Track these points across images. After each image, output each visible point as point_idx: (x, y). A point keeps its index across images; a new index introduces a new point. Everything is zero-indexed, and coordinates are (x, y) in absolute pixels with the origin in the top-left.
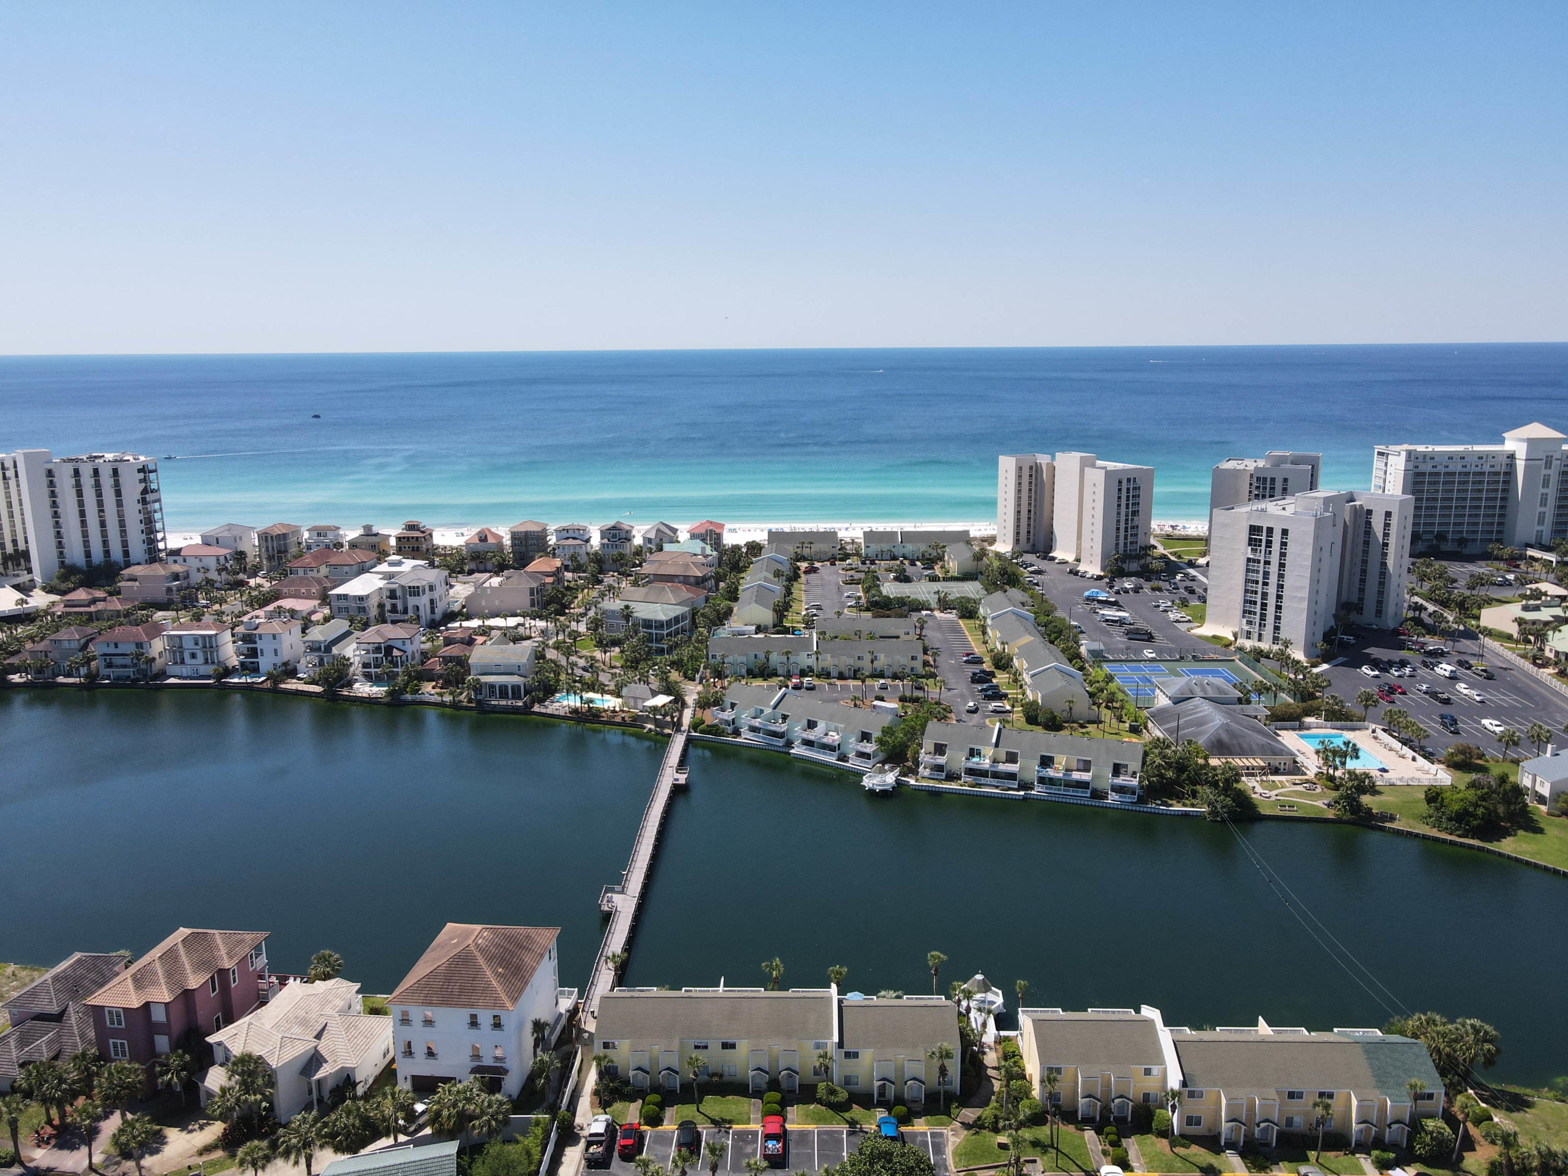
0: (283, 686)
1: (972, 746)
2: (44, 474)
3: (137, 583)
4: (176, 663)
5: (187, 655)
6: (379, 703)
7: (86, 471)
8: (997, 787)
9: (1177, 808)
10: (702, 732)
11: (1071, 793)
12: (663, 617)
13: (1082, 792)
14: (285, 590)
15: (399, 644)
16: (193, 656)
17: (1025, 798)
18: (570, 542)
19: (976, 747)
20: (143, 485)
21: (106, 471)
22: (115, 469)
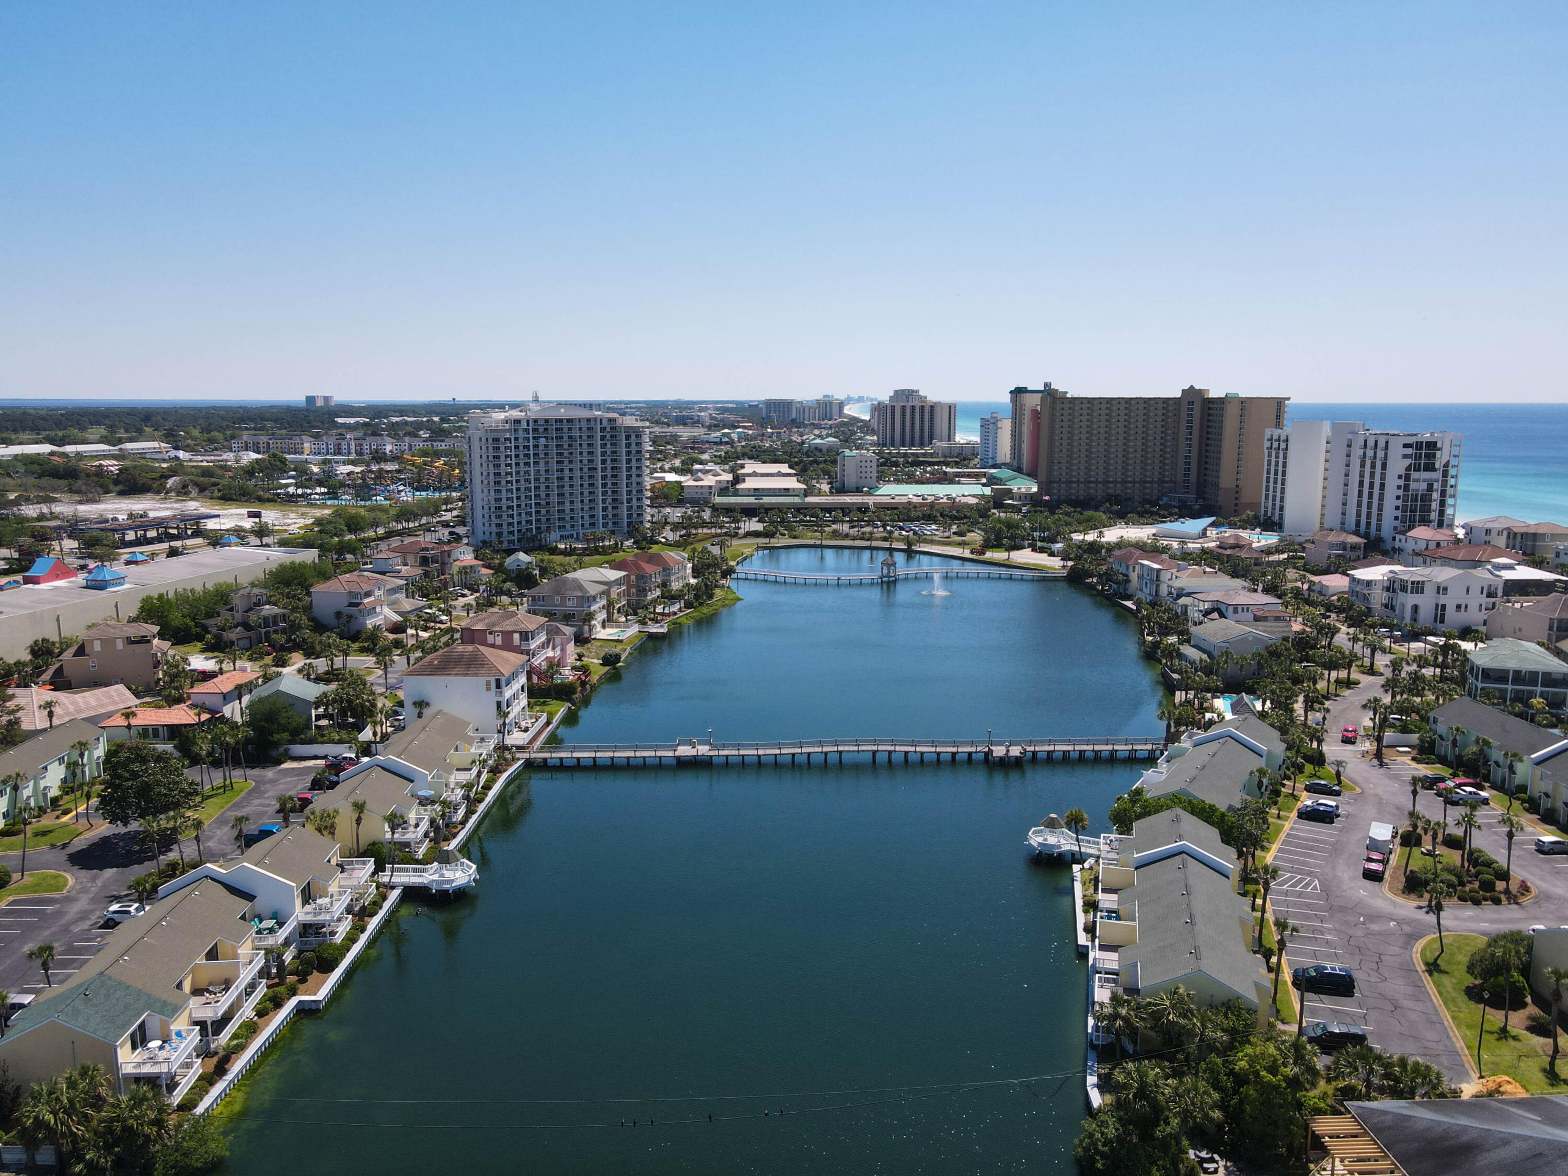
2: (1346, 443)
3: (1314, 546)
20: (1410, 461)
21: (1382, 444)
22: (1387, 443)
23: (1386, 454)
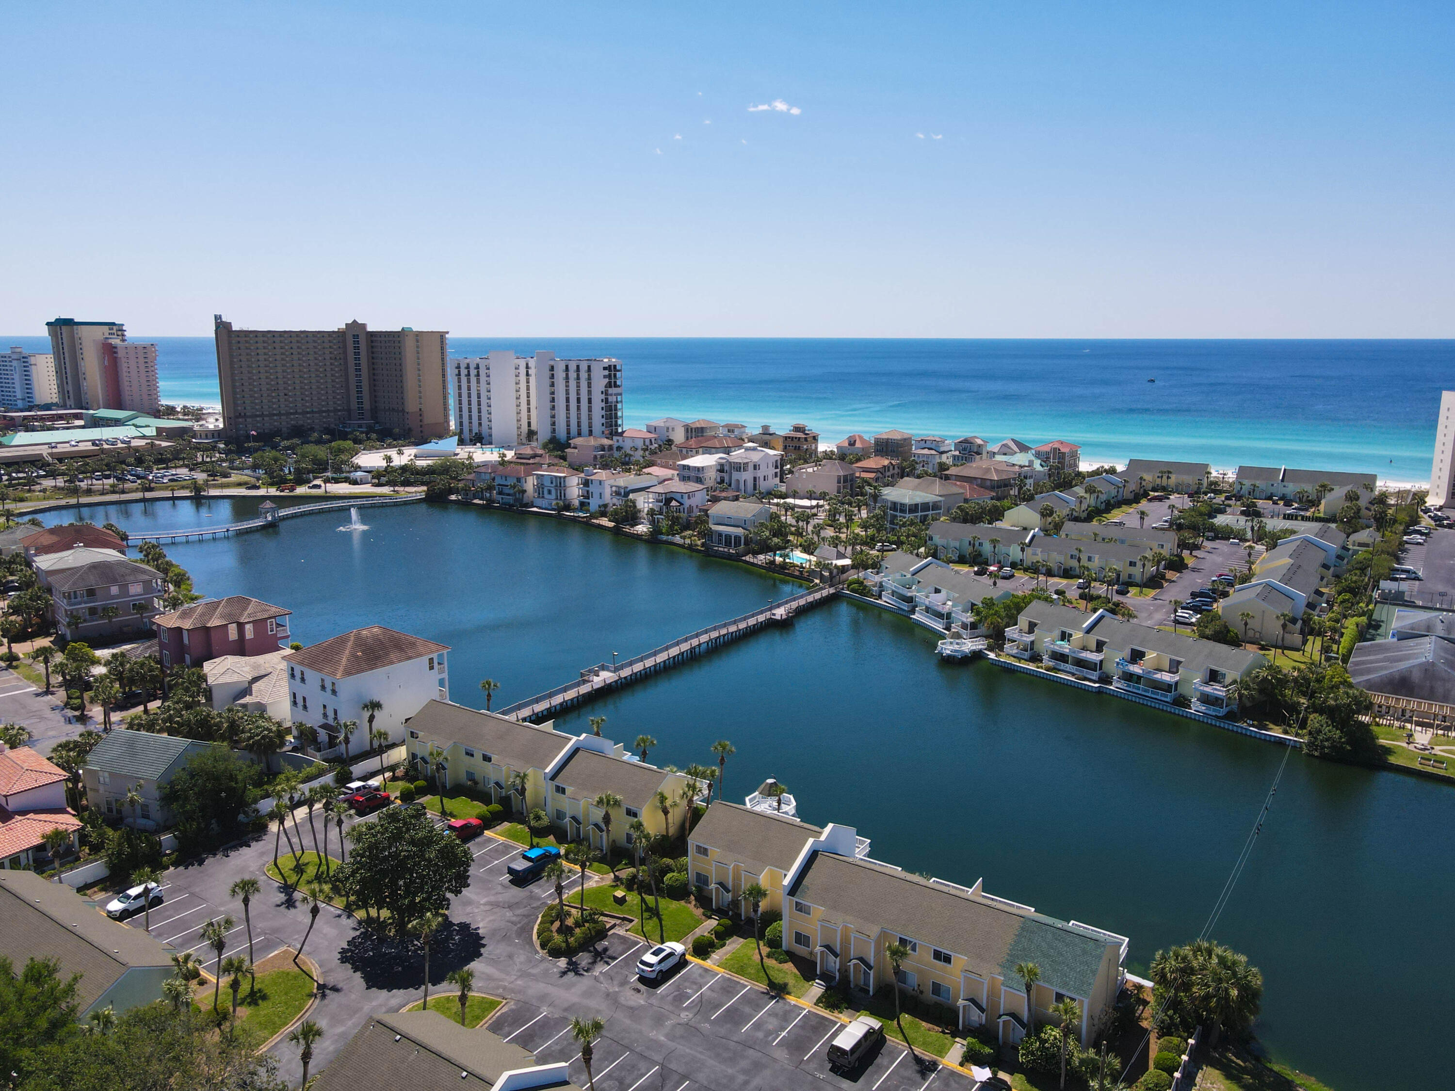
0: (595, 521)
1: (1064, 629)
2: (548, 368)
3: (576, 451)
4: (539, 497)
5: (546, 492)
6: (641, 540)
7: (573, 367)
8: (1073, 675)
9: (1276, 732)
10: (853, 591)
11: (1149, 695)
12: (907, 501)
13: (1162, 695)
14: (659, 461)
15: (678, 497)
16: (550, 492)
17: (1099, 691)
18: (926, 451)
19: (1069, 631)
20: (607, 380)
21: (584, 367)
22: (589, 367)
23: (589, 375)
